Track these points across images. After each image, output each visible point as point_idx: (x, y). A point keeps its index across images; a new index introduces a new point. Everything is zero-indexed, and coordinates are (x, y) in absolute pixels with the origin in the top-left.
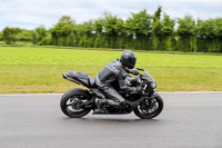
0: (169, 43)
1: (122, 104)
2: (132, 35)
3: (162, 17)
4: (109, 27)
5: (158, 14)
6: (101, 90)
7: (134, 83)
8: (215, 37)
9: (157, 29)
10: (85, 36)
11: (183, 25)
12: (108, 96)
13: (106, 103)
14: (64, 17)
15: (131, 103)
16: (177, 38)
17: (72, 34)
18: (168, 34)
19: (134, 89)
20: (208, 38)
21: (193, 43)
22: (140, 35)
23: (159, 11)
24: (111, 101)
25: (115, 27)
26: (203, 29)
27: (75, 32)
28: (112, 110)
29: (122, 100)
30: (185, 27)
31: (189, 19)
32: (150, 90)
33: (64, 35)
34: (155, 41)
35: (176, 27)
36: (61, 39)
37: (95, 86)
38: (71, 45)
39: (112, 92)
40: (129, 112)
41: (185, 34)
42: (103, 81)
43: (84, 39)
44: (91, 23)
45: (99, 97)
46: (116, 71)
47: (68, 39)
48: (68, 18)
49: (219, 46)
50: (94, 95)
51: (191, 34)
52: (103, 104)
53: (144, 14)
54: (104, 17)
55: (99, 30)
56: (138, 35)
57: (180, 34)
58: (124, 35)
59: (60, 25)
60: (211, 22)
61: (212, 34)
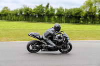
0: (52, 19)
1: (54, 47)
2: (36, 16)
3: (49, 8)
4: (26, 12)
5: (48, 6)
6: (45, 41)
7: (60, 38)
8: (73, 16)
9: (47, 13)
10: (15, 16)
11: (59, 11)
12: (48, 44)
13: (47, 47)
14: (5, 8)
15: (58, 46)
16: (56, 17)
17: (9, 15)
18: (52, 15)
19: (60, 40)
20: (70, 17)
21: (63, 19)
22: (40, 16)
23: (48, 5)
24: (49, 46)
25: (28, 12)
26: (68, 13)
27: (10, 14)
28: (50, 49)
29: (54, 45)
30: (60, 12)
31: (61, 8)
32: (67, 41)
33: (5, 15)
34: (46, 18)
35: (56, 12)
36: (4, 17)
37: (42, 39)
38: (8, 20)
39: (50, 42)
40: (57, 50)
41: (60, 15)
42: (46, 37)
43: (14, 17)
44: (17, 10)
45: (44, 44)
46: (52, 33)
47: (7, 17)
48: (7, 8)
49: (75, 20)
50: (42, 43)
51: (62, 15)
52: (46, 47)
53: (41, 6)
54: (23, 7)
55: (21, 13)
56: (38, 15)
57: (57, 15)
58: (32, 15)
59: (3, 11)
60: (71, 10)
61: (72, 15)
